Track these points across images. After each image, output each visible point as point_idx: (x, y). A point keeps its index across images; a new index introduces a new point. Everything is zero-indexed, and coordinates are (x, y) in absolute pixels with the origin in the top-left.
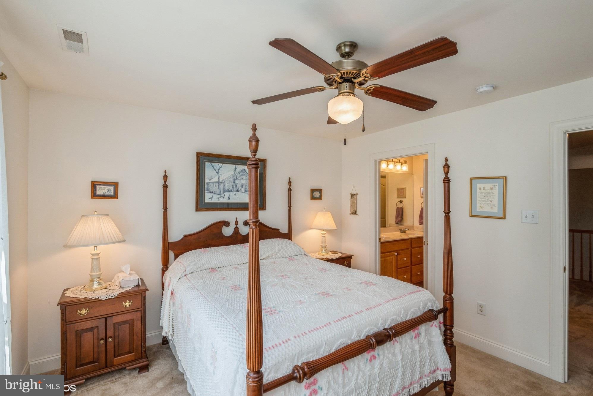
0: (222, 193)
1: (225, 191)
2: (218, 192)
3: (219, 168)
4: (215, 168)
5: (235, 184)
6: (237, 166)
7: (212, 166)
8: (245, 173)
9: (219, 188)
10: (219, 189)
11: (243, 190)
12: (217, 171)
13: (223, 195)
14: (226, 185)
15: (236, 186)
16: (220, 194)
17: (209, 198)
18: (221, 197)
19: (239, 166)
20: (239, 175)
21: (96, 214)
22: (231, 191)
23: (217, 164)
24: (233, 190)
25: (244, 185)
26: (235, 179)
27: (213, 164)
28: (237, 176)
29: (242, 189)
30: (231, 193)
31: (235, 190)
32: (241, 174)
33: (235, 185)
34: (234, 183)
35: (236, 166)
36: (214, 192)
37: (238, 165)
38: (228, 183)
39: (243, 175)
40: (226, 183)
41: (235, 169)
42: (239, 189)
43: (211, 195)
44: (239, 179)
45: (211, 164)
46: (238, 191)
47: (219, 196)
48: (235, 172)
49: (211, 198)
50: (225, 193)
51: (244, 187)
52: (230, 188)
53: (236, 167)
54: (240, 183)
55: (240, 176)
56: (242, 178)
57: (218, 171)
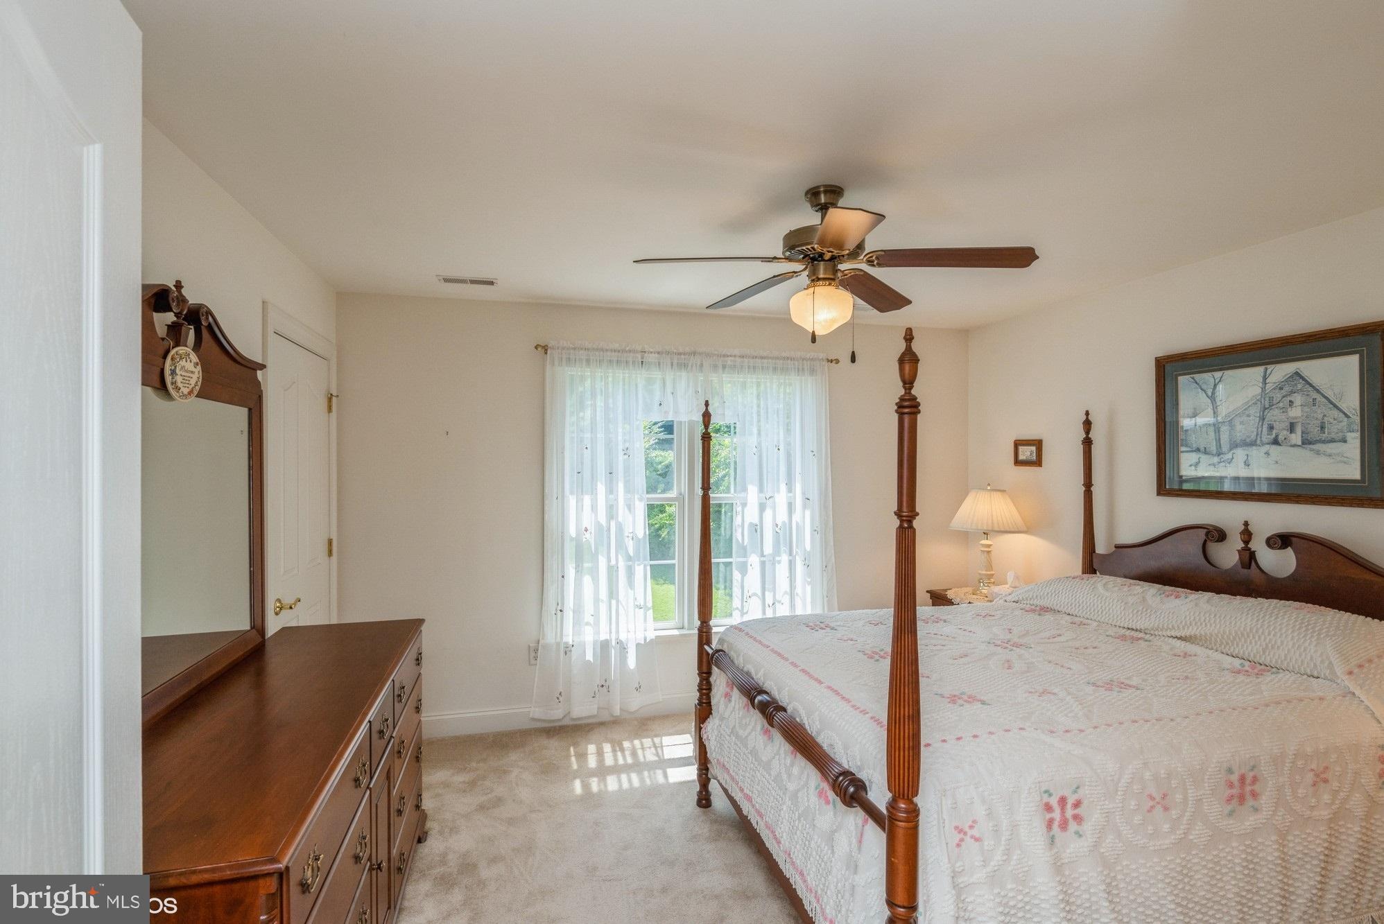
0: (1225, 448)
1: (1234, 445)
2: (1213, 449)
3: (1215, 386)
4: (1204, 387)
5: (1266, 423)
6: (1270, 367)
7: (1196, 383)
8: (1299, 386)
9: (1216, 439)
10: (1218, 441)
11: (1296, 438)
12: (1210, 394)
13: (1229, 456)
14: (1239, 427)
15: (1271, 428)
16: (1219, 454)
17: (1191, 466)
18: (1221, 462)
19: (1279, 366)
20: (1278, 395)
21: (989, 488)
22: (1253, 444)
23: (1210, 374)
24: (1258, 442)
25: (1300, 424)
26: (1266, 409)
27: (1197, 376)
28: (1271, 399)
29: (1293, 435)
30: (1254, 451)
31: (1264, 440)
32: (1287, 389)
33: (1265, 427)
34: (1264, 419)
35: (1266, 369)
36: (1202, 449)
37: (1273, 366)
38: (1242, 423)
39: (1292, 392)
40: (1237, 422)
41: (1265, 378)
42: (1281, 438)
43: (1194, 457)
44: (1281, 405)
45: (1193, 378)
46: (1276, 442)
47: (1216, 459)
48: (1263, 389)
49: (1197, 464)
50: (1234, 451)
51: (1299, 430)
52: (1249, 437)
53: (1268, 372)
54: (1283, 417)
55: (1284, 397)
56: (1290, 401)
57: (1213, 393)
